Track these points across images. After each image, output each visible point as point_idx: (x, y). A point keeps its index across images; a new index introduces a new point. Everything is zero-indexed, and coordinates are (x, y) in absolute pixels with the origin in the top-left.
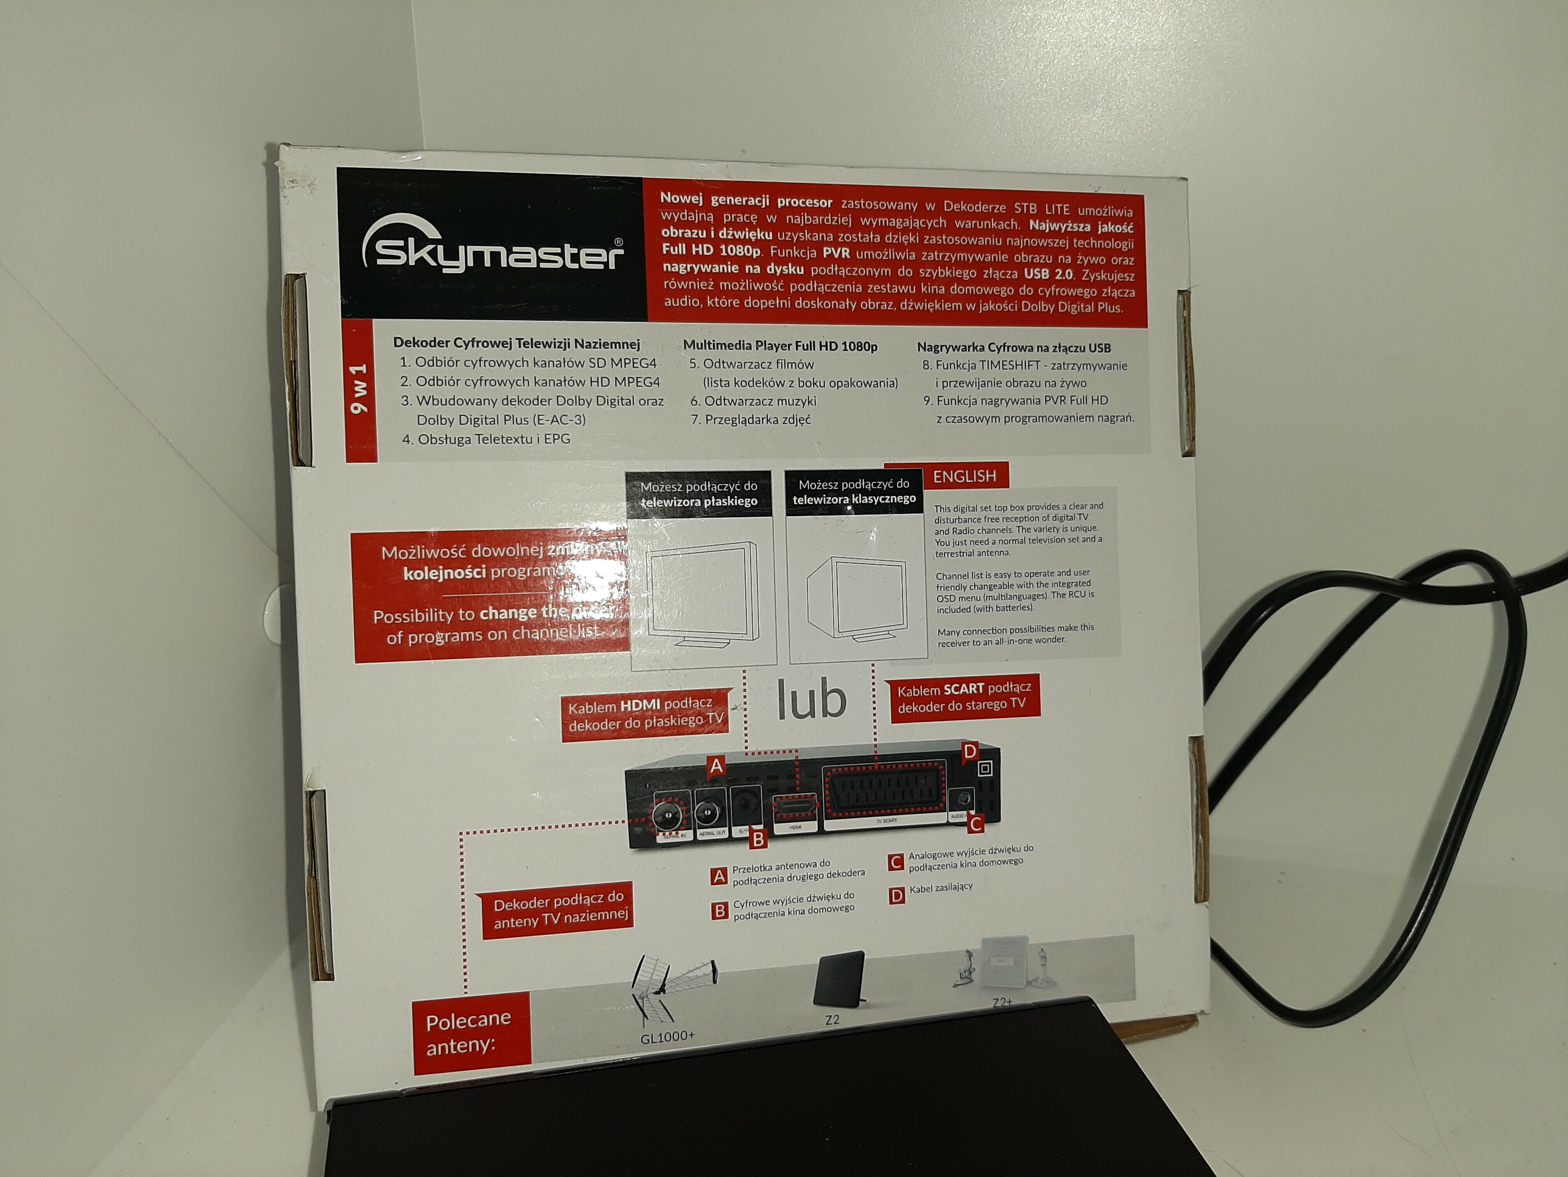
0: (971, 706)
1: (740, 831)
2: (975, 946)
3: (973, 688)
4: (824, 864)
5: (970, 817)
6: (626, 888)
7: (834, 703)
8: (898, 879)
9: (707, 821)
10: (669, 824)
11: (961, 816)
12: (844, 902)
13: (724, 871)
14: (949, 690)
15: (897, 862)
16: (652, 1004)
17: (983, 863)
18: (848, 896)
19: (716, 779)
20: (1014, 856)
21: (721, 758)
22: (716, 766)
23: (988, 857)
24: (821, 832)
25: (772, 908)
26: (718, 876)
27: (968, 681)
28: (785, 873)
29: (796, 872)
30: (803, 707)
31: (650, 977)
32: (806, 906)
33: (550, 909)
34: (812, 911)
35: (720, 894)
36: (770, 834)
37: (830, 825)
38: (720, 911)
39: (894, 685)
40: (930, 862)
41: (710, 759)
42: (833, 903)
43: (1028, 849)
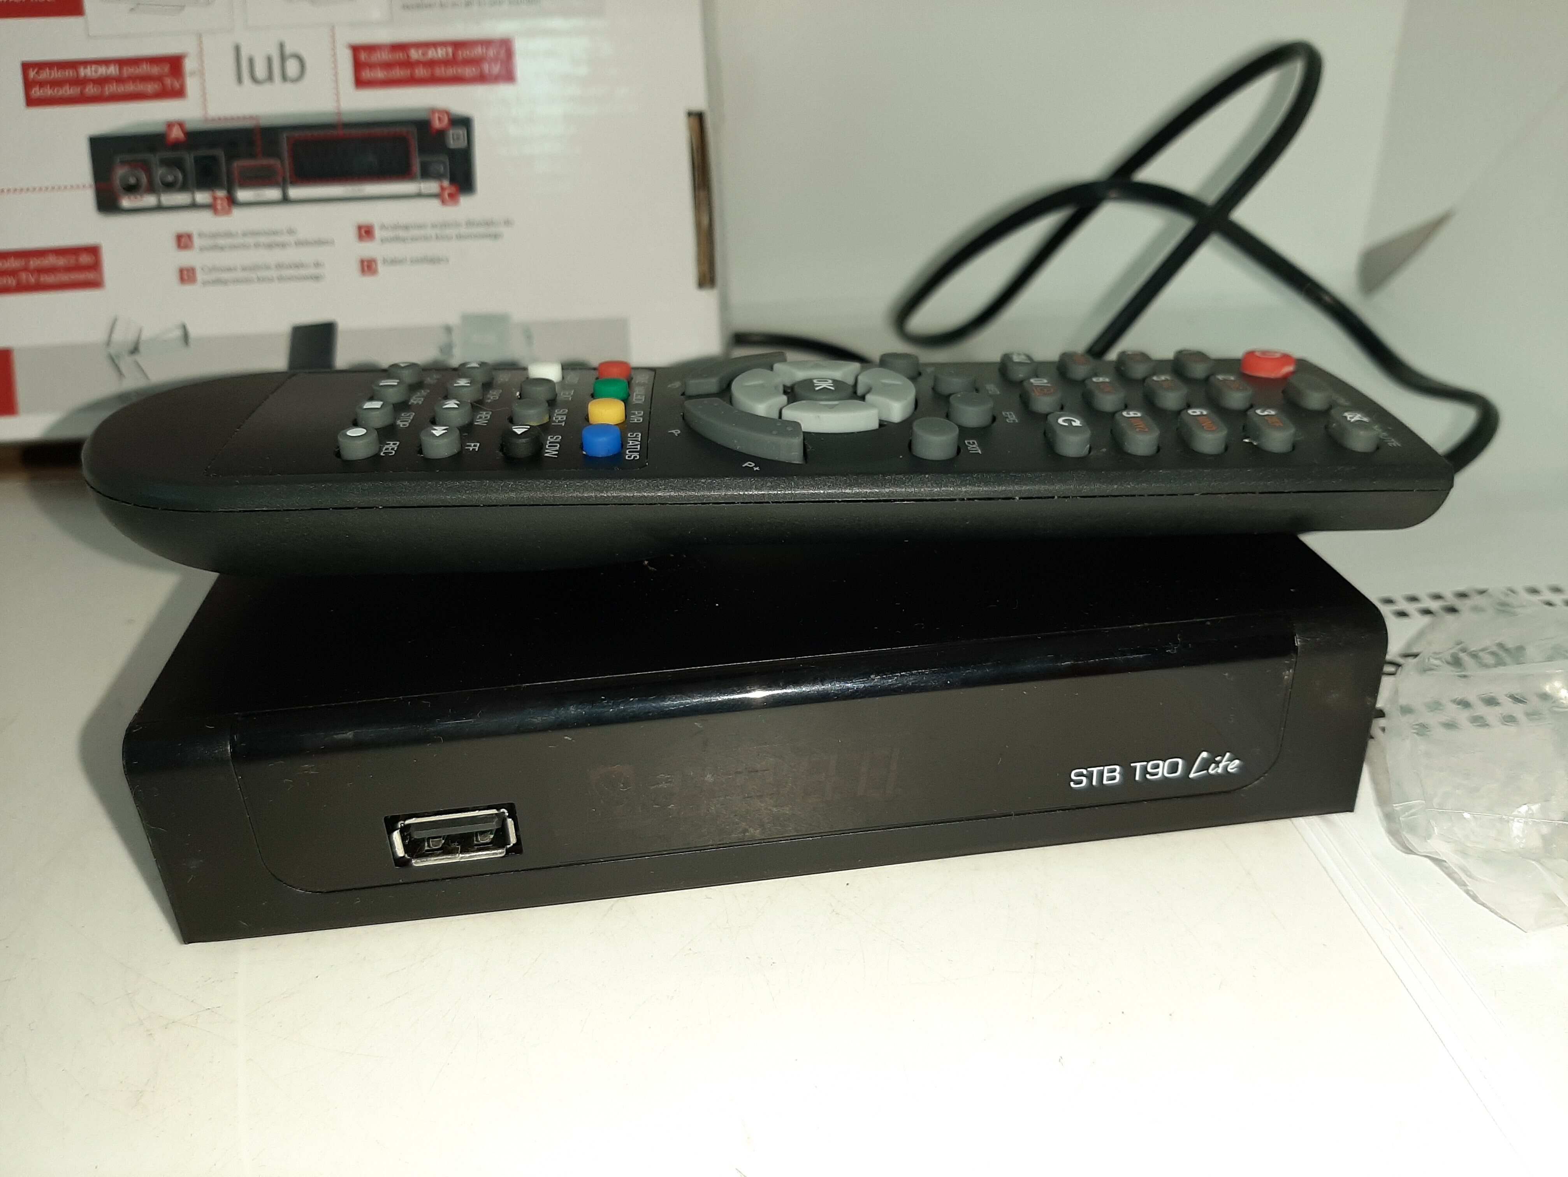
0: (440, 71)
1: (202, 197)
2: (453, 319)
3: (440, 53)
4: (291, 232)
5: (442, 188)
6: (94, 251)
7: (292, 67)
8: (368, 249)
9: (169, 187)
10: (132, 189)
11: (432, 186)
12: (313, 271)
13: (189, 236)
14: (415, 54)
15: (365, 232)
16: (126, 363)
17: (459, 237)
18: (317, 265)
19: (176, 145)
20: (492, 230)
21: (181, 125)
22: (176, 134)
23: (464, 230)
24: (285, 200)
25: (240, 274)
26: (183, 241)
27: (435, 45)
28: (250, 240)
29: (263, 239)
30: (261, 71)
31: (123, 336)
32: (273, 273)
33: (26, 269)
34: (281, 279)
35: (187, 258)
36: (232, 201)
37: (295, 192)
38: (186, 275)
39: (356, 50)
40: (401, 233)
41: (170, 125)
42: (303, 272)
43: (508, 223)
